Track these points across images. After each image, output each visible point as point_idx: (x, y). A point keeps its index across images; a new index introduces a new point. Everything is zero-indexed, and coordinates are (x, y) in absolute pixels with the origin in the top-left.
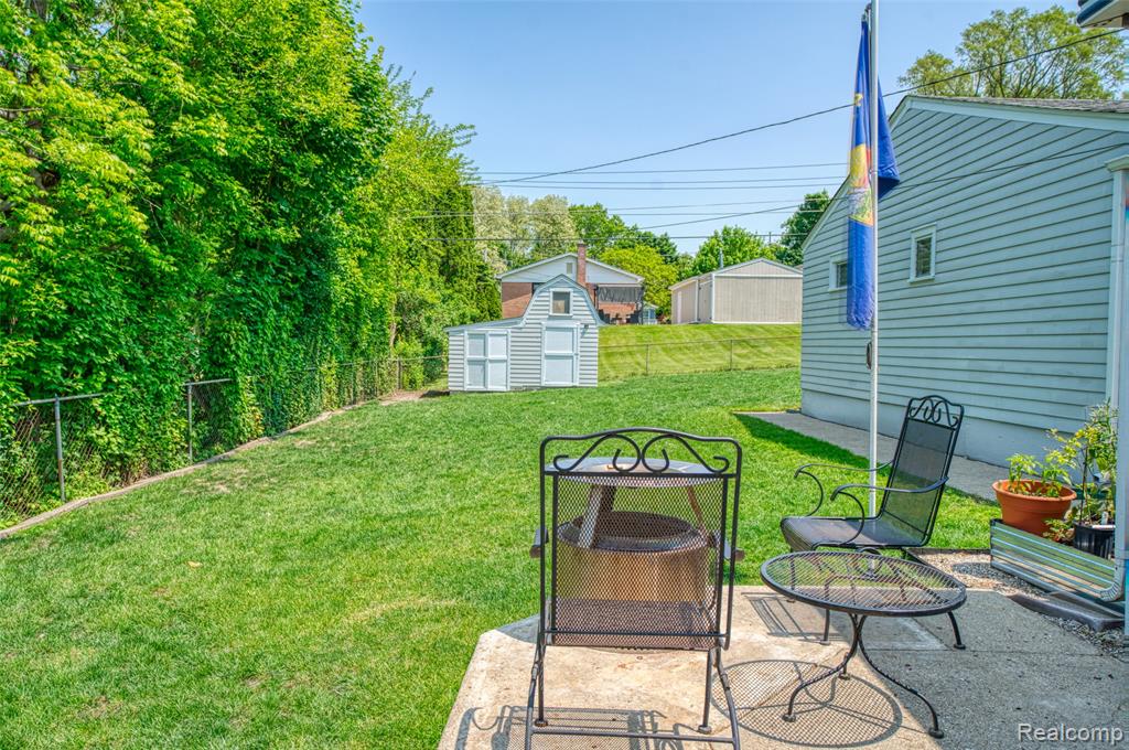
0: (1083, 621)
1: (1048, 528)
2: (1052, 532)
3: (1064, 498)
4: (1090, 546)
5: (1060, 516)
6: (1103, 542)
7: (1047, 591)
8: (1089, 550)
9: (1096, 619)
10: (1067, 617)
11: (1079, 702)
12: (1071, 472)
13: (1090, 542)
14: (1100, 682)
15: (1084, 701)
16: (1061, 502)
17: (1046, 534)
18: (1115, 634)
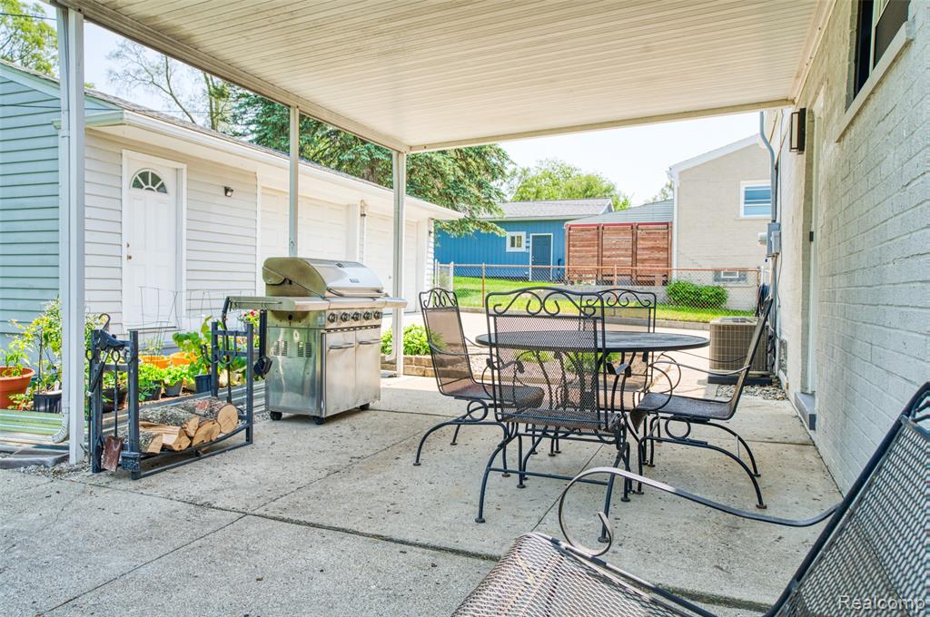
0: (38, 464)
1: (11, 403)
2: (15, 404)
3: (25, 376)
4: (46, 409)
5: (22, 390)
6: (55, 403)
7: (11, 453)
8: (45, 411)
9: (49, 459)
10: (26, 465)
11: (33, 516)
12: (29, 354)
13: (46, 405)
14: (51, 499)
15: (37, 515)
16: (23, 379)
17: (10, 407)
18: (63, 465)
